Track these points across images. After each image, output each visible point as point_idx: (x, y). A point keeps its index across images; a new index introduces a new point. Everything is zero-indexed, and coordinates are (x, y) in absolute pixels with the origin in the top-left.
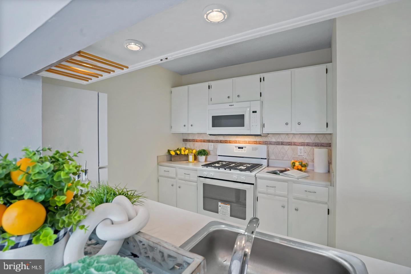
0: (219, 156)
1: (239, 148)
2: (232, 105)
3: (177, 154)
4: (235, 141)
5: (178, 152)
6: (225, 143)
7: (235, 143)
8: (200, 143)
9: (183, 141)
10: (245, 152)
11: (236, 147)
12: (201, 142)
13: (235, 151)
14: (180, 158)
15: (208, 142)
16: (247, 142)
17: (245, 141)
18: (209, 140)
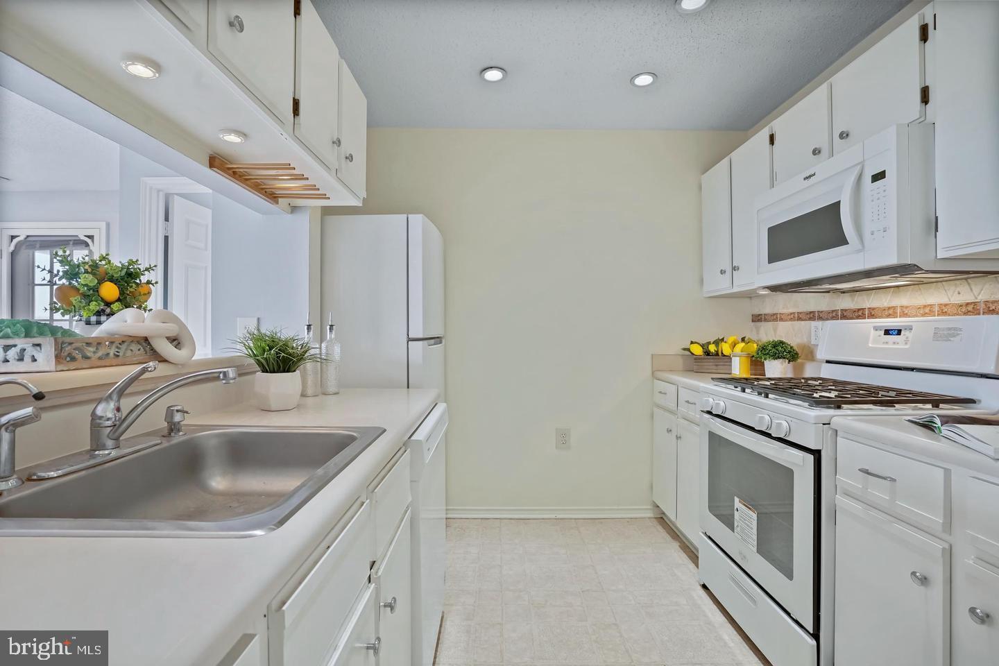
0: (828, 362)
1: (887, 332)
2: (810, 176)
3: (707, 353)
4: (889, 308)
5: (712, 348)
6: (858, 317)
7: (889, 316)
8: (790, 322)
9: (753, 321)
10: (907, 347)
11: (876, 329)
12: (791, 320)
13: (870, 345)
14: (717, 365)
15: (810, 319)
16: (936, 309)
17: (925, 306)
18: (811, 312)
